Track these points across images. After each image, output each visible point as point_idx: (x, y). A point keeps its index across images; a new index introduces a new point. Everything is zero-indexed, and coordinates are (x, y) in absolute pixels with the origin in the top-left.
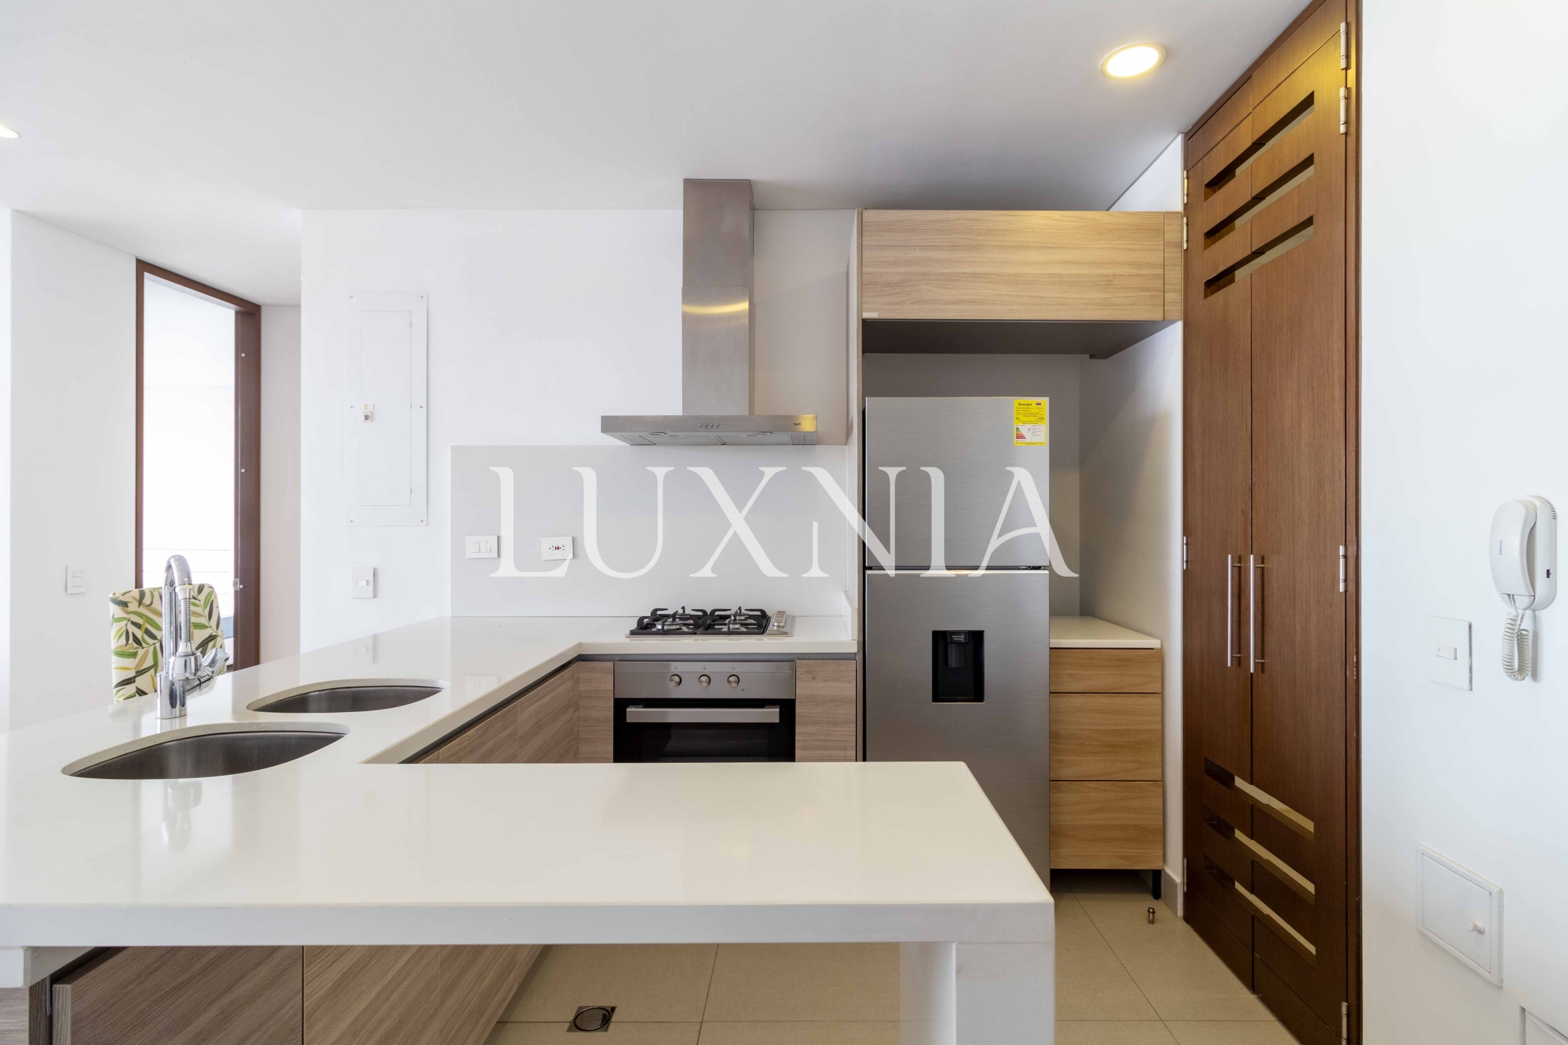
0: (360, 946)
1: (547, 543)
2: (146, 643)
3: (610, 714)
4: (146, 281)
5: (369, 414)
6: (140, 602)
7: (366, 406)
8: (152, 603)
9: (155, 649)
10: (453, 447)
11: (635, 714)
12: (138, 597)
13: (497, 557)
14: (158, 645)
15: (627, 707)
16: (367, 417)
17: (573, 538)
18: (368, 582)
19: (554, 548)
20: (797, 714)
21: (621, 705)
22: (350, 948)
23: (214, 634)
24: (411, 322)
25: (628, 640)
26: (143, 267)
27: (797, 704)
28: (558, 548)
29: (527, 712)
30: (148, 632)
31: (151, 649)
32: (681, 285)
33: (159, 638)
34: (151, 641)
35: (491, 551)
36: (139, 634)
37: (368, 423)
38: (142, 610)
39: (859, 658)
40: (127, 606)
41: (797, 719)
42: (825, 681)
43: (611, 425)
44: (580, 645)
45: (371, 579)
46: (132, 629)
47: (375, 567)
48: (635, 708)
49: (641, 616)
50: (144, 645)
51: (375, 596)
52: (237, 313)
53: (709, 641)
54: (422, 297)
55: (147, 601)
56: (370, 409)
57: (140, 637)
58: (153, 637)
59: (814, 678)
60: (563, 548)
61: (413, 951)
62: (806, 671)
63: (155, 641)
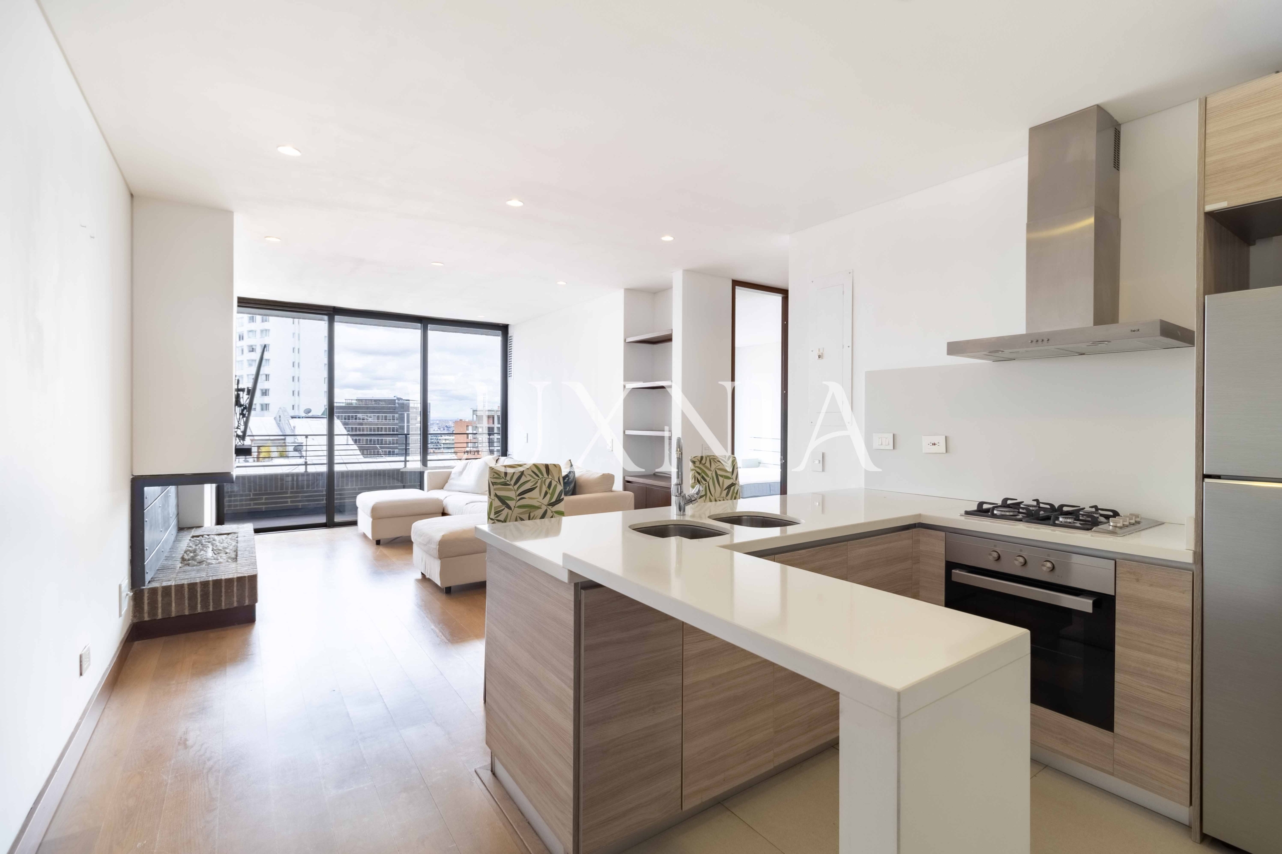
0: (722, 639)
1: (926, 440)
2: (702, 483)
3: (943, 572)
4: (736, 290)
5: (821, 355)
6: (700, 462)
7: (819, 350)
8: (705, 463)
9: (706, 486)
10: (866, 372)
11: (959, 575)
12: (700, 460)
13: (892, 448)
14: (707, 485)
15: (953, 569)
16: (819, 357)
17: (946, 437)
18: (819, 461)
19: (932, 444)
20: (1117, 611)
21: (950, 566)
22: (715, 638)
23: (734, 482)
24: (843, 291)
25: (963, 518)
26: (736, 283)
27: (1117, 602)
28: (935, 444)
29: (859, 552)
30: (703, 477)
31: (704, 486)
32: (1026, 221)
33: (708, 481)
34: (704, 482)
35: (889, 444)
36: (699, 478)
37: (820, 360)
38: (701, 466)
39: (1196, 569)
40: (695, 463)
41: (1117, 616)
42: (1151, 585)
43: (954, 348)
44: (920, 515)
45: (821, 460)
46: (697, 475)
47: (823, 452)
48: (959, 571)
49: (981, 501)
50: (701, 484)
51: (823, 470)
52: (783, 298)
53: (1042, 530)
54: (850, 273)
55: (703, 462)
56: (821, 351)
57: (700, 480)
58: (705, 480)
59: (1138, 580)
60: (939, 444)
61: (758, 660)
62: (1129, 572)
63: (706, 483)
